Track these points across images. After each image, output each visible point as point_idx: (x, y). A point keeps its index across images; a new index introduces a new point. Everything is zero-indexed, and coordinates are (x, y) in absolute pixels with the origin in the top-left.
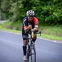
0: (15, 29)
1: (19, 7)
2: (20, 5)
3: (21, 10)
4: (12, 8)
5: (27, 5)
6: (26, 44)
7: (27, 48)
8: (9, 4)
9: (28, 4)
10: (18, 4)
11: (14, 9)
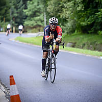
0: (70, 46)
1: (76, 9)
2: (78, 6)
3: (80, 13)
4: (64, 10)
5: (91, 6)
6: (46, 57)
7: (47, 62)
8: (60, 4)
9: (93, 5)
10: (75, 4)
11: (67, 12)
